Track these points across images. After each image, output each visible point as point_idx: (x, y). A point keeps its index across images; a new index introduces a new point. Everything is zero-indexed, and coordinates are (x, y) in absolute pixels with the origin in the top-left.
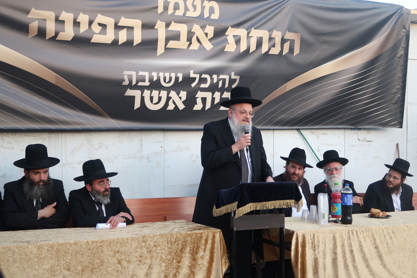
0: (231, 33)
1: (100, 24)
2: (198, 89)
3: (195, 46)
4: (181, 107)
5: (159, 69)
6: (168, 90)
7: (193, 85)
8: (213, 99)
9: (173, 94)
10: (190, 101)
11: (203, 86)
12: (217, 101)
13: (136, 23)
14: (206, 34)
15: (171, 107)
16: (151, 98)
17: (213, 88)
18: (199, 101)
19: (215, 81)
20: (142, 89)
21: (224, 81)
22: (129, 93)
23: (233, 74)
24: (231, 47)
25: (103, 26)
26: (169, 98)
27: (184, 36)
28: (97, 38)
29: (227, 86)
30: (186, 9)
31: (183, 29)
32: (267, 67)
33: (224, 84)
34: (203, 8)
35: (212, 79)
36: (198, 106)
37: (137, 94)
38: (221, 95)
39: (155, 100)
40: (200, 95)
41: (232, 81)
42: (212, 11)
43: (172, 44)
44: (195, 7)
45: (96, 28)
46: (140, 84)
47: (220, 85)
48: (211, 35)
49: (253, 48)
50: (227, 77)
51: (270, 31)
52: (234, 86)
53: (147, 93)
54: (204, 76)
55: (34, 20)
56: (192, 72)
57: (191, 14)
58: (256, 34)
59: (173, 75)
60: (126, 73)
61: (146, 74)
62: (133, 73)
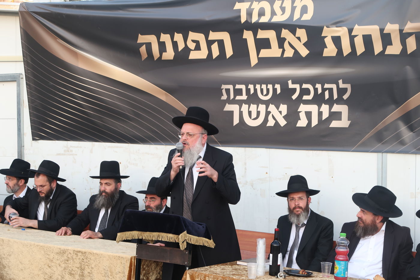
1: (193, 41)
4: (283, 123)
5: (255, 81)
6: (267, 103)
7: (294, 97)
8: (320, 114)
9: (272, 108)
10: (292, 116)
11: (305, 98)
12: (325, 115)
14: (299, 39)
15: (271, 123)
16: (250, 113)
17: (318, 100)
18: (302, 116)
19: (320, 91)
20: (240, 103)
21: (331, 90)
22: (228, 107)
23: (340, 82)
25: (197, 42)
26: (268, 113)
27: (274, 43)
28: (194, 55)
29: (335, 96)
31: (271, 35)
34: (293, 9)
35: (316, 90)
36: (302, 123)
38: (330, 108)
39: (254, 115)
40: (303, 108)
41: (341, 91)
42: (304, 9)
44: (283, 9)
46: (238, 98)
47: (327, 96)
48: (304, 39)
50: (334, 86)
52: (345, 97)
53: (245, 107)
54: (305, 86)
55: (142, 44)
56: (290, 82)
57: (279, 18)
59: (270, 87)
60: (224, 87)
61: (243, 87)
62: (231, 87)
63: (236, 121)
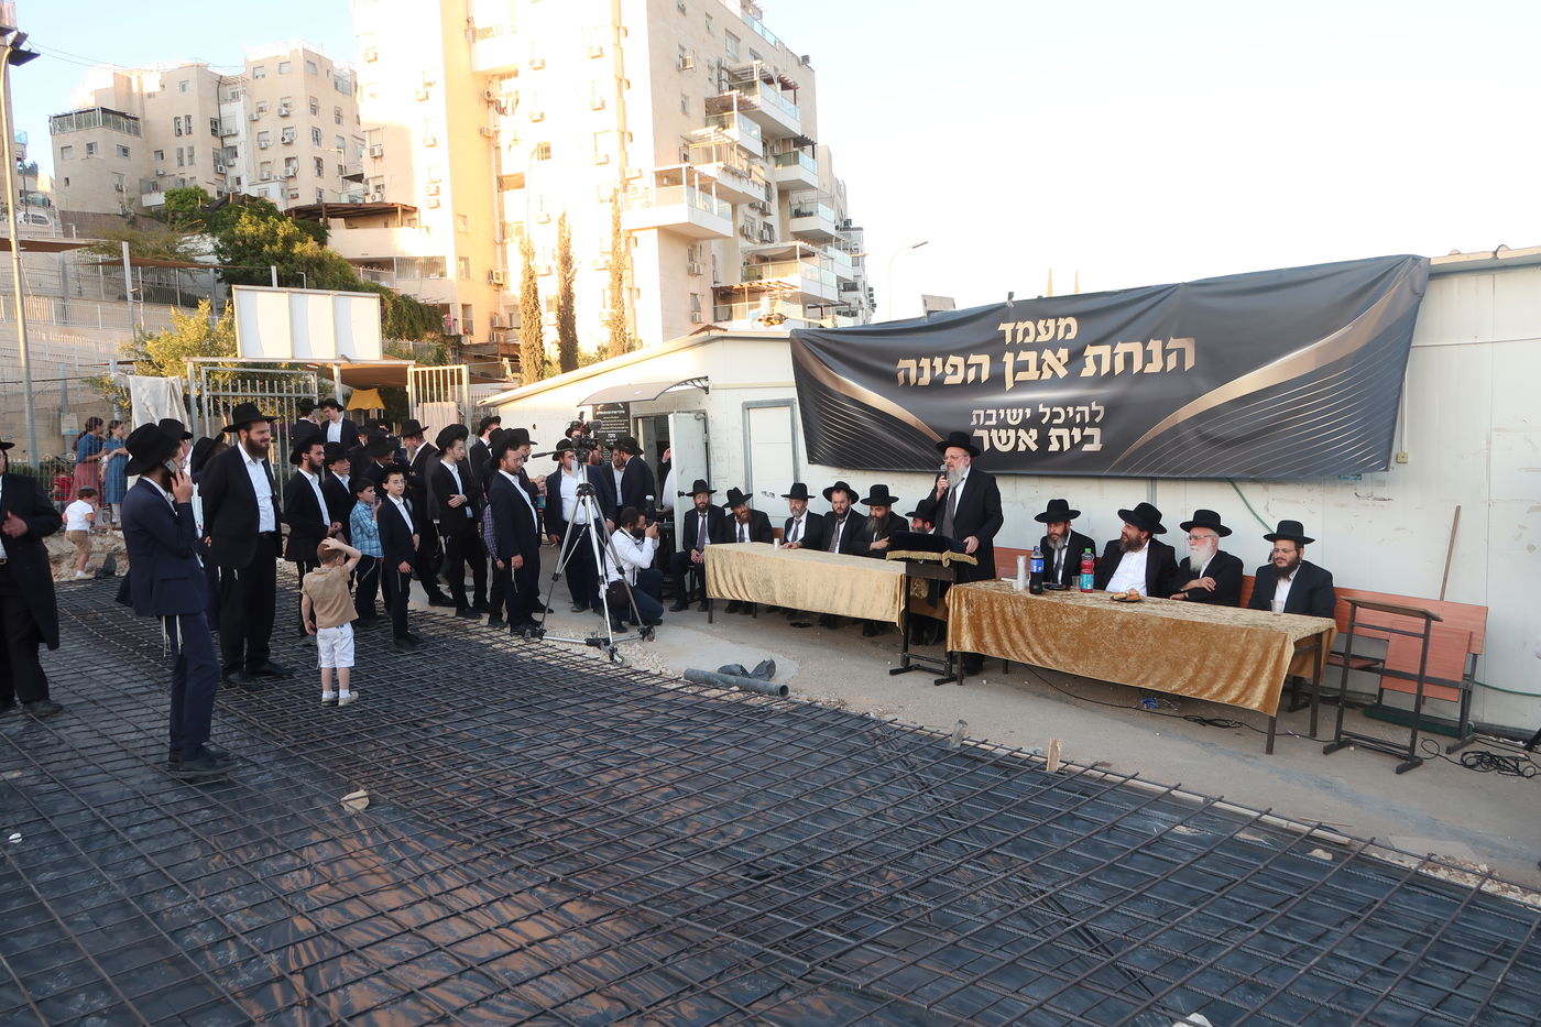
0: (1091, 351)
1: (952, 365)
2: (1050, 425)
3: (1047, 375)
4: (1034, 447)
5: (1006, 407)
6: (1016, 428)
7: (1044, 421)
8: (1072, 438)
9: (1022, 432)
10: (1043, 441)
11: (1055, 421)
12: (1077, 439)
13: (984, 360)
14: (1059, 359)
15: (1022, 448)
16: (1000, 438)
17: (1069, 424)
18: (1054, 440)
19: (1071, 414)
20: (989, 429)
21: (1083, 413)
22: (977, 433)
23: (1093, 404)
24: (1089, 370)
25: (955, 367)
26: (1018, 438)
27: (1033, 365)
28: (949, 380)
29: (1087, 420)
30: (1038, 333)
31: (1030, 357)
32: (1142, 391)
33: (1083, 418)
34: (1057, 328)
35: (1067, 413)
36: (1054, 447)
37: (984, 434)
38: (1082, 432)
39: (1004, 441)
40: (1053, 432)
41: (1094, 414)
42: (1068, 328)
43: (1021, 376)
44: (1047, 329)
45: (949, 370)
46: (988, 423)
47: (1078, 420)
48: (1065, 359)
49: (1119, 367)
50: (1086, 409)
51: (1145, 344)
52: (1097, 420)
53: (994, 432)
54: (1055, 410)
55: (901, 369)
56: (1041, 406)
57: (1043, 338)
58: (1122, 348)
59: (1021, 411)
60: (975, 412)
61: (994, 412)
62: (982, 412)
63: (987, 446)
